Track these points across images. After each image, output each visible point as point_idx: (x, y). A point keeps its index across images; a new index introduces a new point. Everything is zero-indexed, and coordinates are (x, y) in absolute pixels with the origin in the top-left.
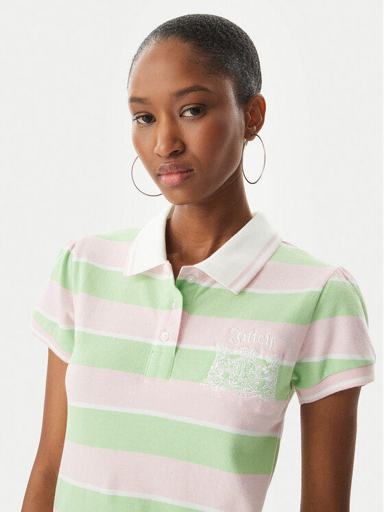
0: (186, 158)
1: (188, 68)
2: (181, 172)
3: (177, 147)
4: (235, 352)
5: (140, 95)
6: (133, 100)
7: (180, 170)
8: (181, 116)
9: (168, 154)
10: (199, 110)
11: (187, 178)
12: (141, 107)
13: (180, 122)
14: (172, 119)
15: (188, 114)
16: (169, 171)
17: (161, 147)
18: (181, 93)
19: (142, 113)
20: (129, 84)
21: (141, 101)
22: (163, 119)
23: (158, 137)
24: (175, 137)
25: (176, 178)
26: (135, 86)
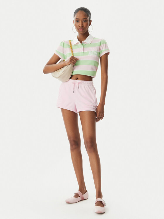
0: (83, 27)
1: (85, 15)
5: (78, 18)
10: (85, 21)
12: (77, 20)
13: (83, 22)
17: (80, 25)
18: (84, 19)
19: (77, 21)
20: (76, 16)
21: (78, 19)
22: (81, 22)
23: (80, 24)
24: (82, 24)
25: (82, 30)
26: (77, 17)
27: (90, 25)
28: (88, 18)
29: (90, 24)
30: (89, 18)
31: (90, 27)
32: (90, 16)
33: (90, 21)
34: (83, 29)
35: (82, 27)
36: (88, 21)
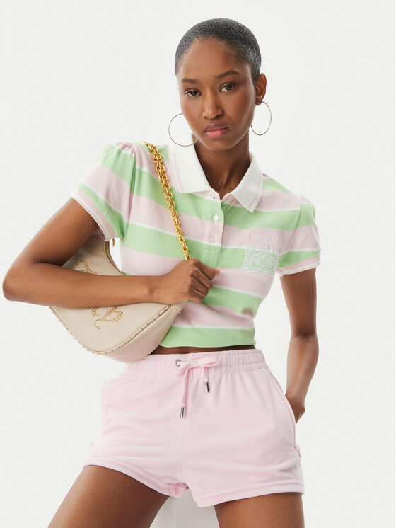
0: (224, 120)
1: (227, 58)
2: (222, 129)
3: (219, 112)
4: (257, 249)
5: (191, 77)
6: (185, 80)
7: (221, 128)
8: (220, 91)
9: (214, 117)
10: (231, 86)
11: (225, 133)
12: (190, 86)
13: (220, 95)
14: (214, 93)
15: (224, 89)
16: (214, 128)
17: (209, 112)
18: (222, 76)
19: (192, 89)
20: (181, 69)
21: (192, 81)
22: (208, 93)
23: (206, 107)
24: (218, 106)
25: (218, 133)
26: (187, 71)
27: (258, 102)
28: (243, 69)
29: (260, 92)
30: (248, 68)
31: (258, 110)
32: (251, 56)
33: (260, 81)
34: (225, 129)
35: (219, 115)
36: (245, 82)
